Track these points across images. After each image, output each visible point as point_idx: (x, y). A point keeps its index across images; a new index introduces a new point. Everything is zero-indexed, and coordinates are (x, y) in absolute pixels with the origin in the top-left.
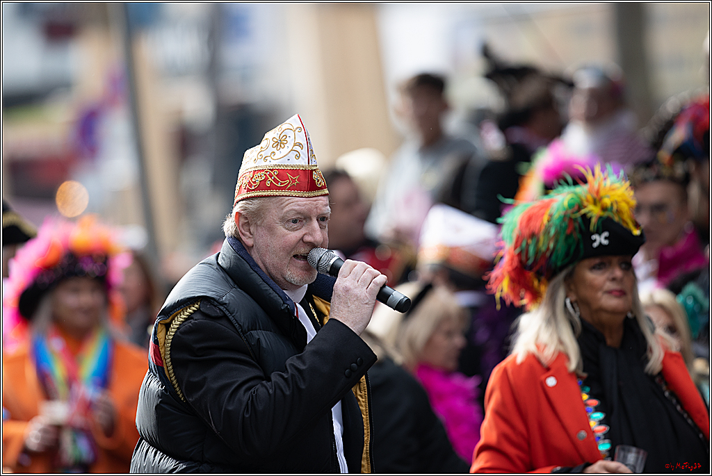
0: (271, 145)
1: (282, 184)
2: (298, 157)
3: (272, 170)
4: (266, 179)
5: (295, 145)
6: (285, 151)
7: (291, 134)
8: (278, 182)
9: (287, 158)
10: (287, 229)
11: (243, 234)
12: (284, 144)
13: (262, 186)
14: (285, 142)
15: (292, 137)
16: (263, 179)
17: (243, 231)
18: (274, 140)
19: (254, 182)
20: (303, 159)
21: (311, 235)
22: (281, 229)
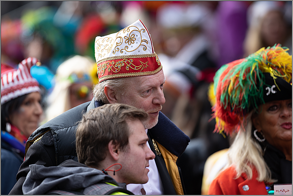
0: (124, 42)
1: (137, 68)
2: (145, 49)
3: (129, 59)
4: (125, 65)
5: (142, 41)
6: (135, 45)
7: (137, 33)
8: (134, 67)
9: (137, 50)
10: (142, 97)
11: (110, 100)
12: (133, 40)
13: (123, 70)
14: (134, 39)
15: (139, 36)
16: (123, 65)
17: (111, 98)
18: (126, 38)
19: (117, 68)
20: (149, 50)
21: (158, 98)
22: (139, 97)
